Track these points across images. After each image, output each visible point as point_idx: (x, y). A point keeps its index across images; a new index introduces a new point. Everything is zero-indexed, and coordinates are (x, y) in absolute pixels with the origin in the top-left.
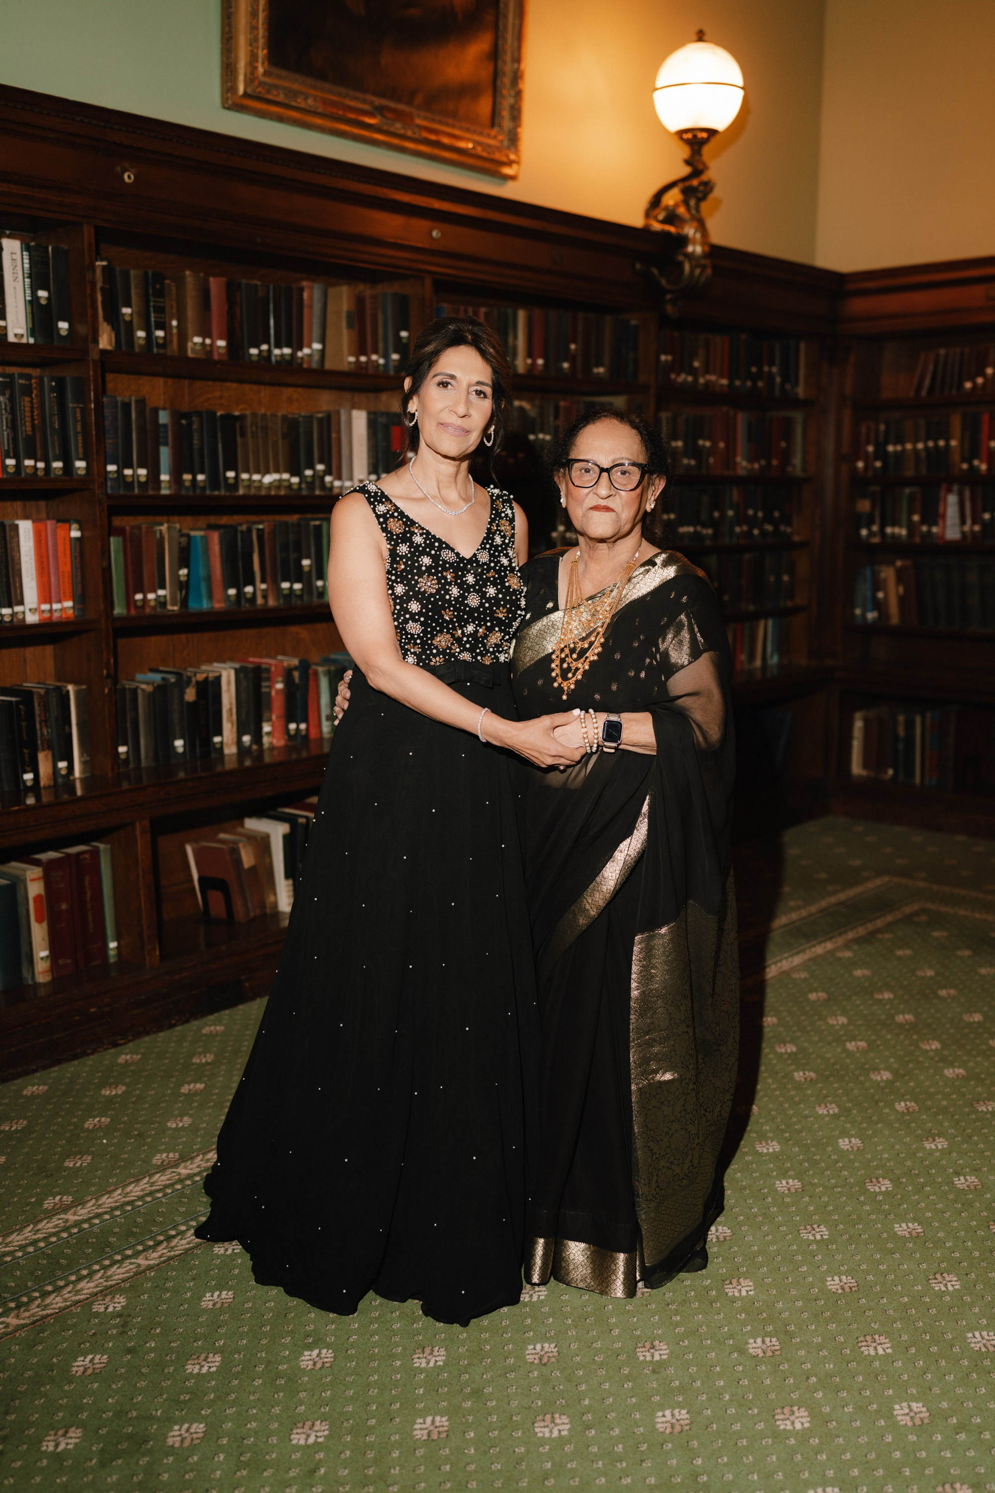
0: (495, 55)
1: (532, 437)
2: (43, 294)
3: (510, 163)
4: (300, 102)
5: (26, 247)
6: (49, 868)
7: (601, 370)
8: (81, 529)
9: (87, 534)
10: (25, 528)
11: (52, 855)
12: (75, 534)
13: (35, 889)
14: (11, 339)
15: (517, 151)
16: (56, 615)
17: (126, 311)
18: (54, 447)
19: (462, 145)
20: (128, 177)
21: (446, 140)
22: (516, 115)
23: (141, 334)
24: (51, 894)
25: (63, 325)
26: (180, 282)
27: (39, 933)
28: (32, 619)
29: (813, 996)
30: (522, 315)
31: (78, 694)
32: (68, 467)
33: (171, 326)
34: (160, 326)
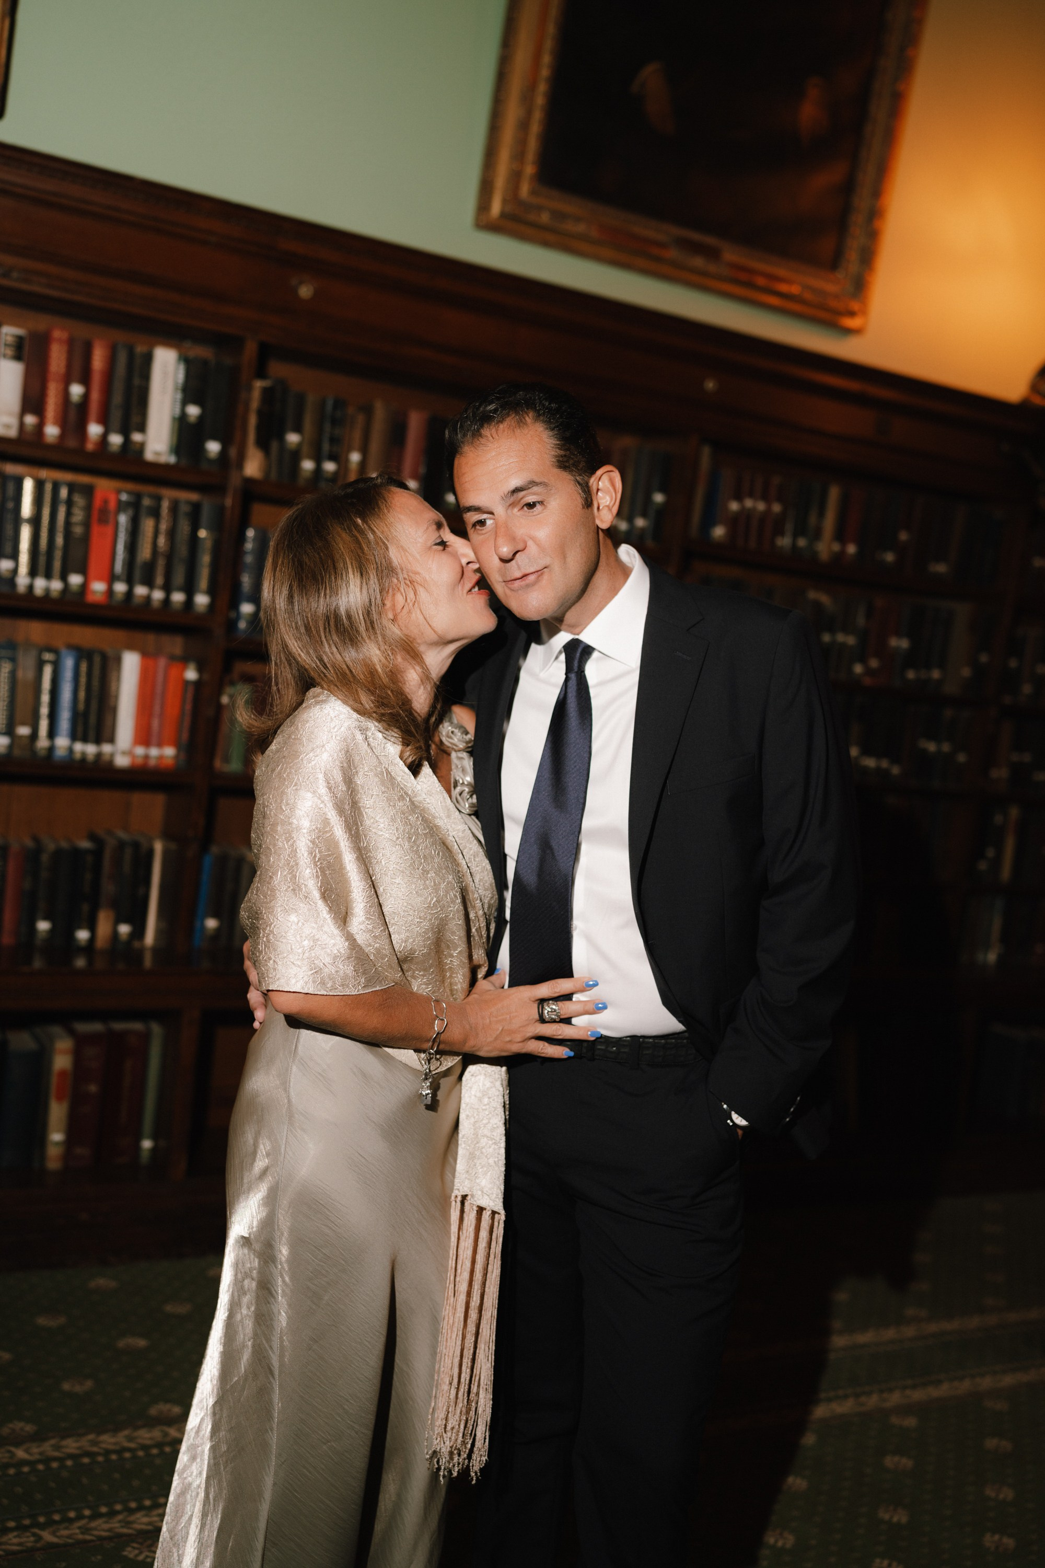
0: (848, 188)
1: (826, 638)
2: (193, 411)
3: (852, 314)
4: (570, 227)
5: (185, 359)
6: (81, 1043)
7: (941, 568)
8: (200, 670)
9: (206, 677)
10: (131, 663)
11: (96, 1027)
12: (191, 674)
13: (62, 1061)
14: (149, 456)
15: (864, 300)
16: (152, 763)
17: (293, 438)
18: (179, 577)
19: (783, 288)
20: (305, 292)
21: (761, 281)
22: (868, 257)
23: (308, 465)
24: (80, 1071)
25: (213, 447)
26: (368, 411)
27: (57, 1112)
28: (122, 761)
29: (991, 1443)
30: (834, 493)
31: (166, 853)
32: (189, 602)
33: (347, 460)
34: (333, 458)
